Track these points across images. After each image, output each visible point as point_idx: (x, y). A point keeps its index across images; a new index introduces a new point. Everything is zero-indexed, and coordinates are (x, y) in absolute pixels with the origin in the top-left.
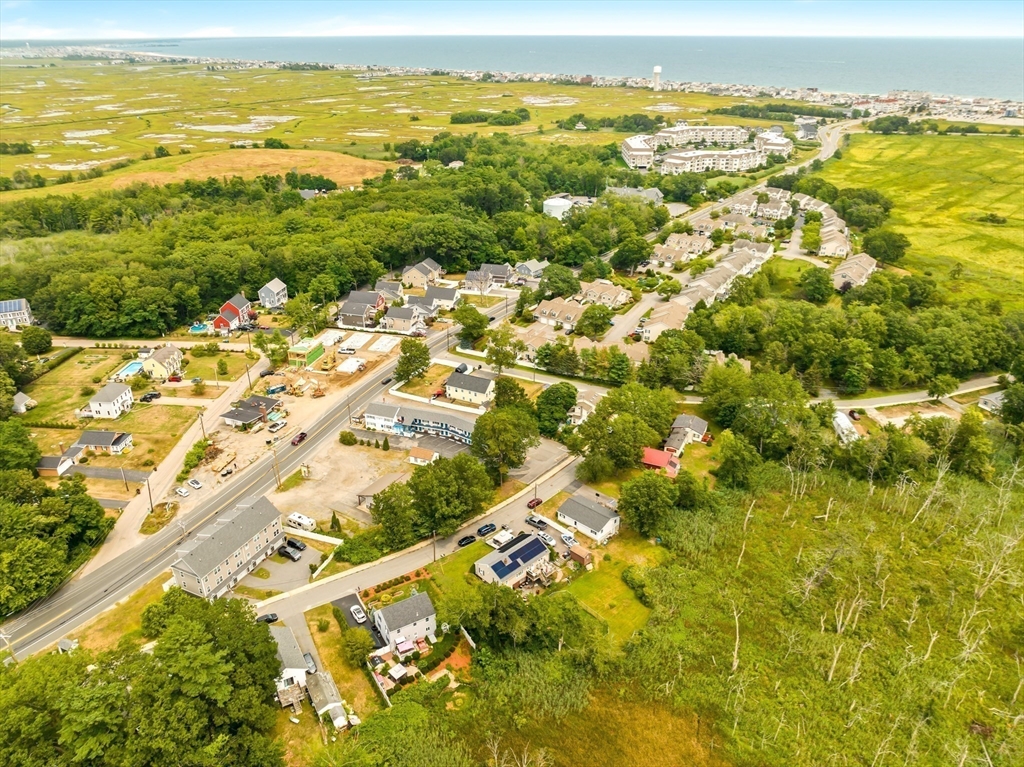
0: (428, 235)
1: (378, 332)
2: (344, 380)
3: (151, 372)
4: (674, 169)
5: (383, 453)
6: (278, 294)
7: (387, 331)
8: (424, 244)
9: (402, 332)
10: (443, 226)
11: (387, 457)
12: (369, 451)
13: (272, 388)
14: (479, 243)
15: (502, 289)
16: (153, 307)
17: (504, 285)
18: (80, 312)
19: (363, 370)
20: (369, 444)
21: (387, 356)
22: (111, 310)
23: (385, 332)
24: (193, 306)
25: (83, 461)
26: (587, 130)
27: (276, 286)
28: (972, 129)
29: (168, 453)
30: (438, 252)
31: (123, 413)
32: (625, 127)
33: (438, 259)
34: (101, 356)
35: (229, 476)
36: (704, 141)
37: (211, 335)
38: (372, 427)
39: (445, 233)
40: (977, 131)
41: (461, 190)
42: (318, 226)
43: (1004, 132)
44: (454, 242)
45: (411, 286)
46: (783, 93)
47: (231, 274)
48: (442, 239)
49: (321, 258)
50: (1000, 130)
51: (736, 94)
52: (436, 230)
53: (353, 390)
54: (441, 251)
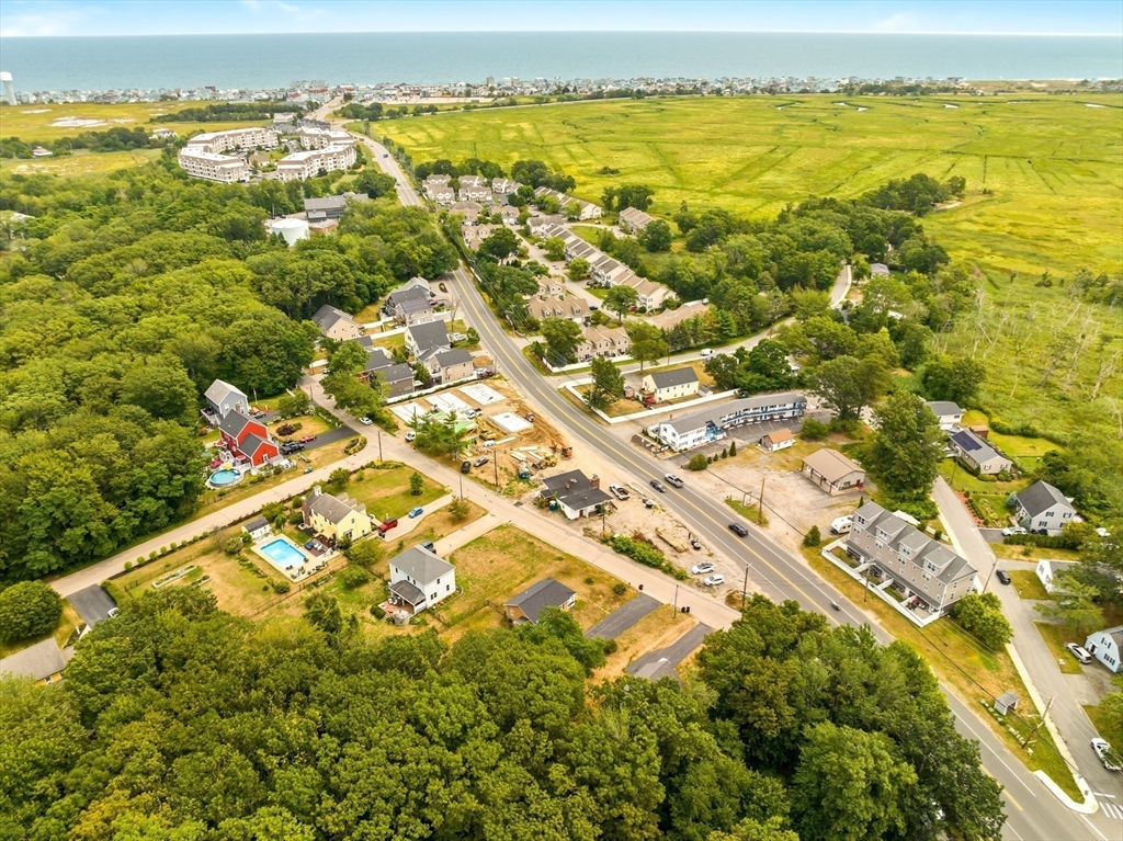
4: (297, 176)
5: (735, 458)
7: (451, 384)
11: (748, 459)
12: (726, 463)
13: (521, 471)
20: (716, 459)
21: (514, 401)
23: (448, 386)
26: (56, 156)
28: (432, 109)
32: (107, 146)
34: (180, 572)
35: (701, 546)
36: (238, 147)
37: (269, 476)
40: (437, 110)
43: (455, 109)
46: (184, 95)
50: (451, 107)
51: (133, 101)
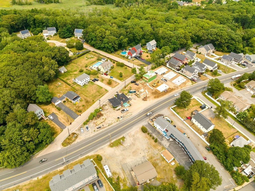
0: (214, 35)
1: (179, 73)
2: (157, 94)
3: (100, 69)
5: (154, 143)
6: (152, 46)
7: (183, 74)
8: (211, 38)
9: (188, 77)
10: (222, 33)
11: (154, 146)
12: (149, 139)
13: (131, 91)
14: (234, 42)
15: (236, 65)
16: (110, 44)
17: (237, 63)
18: (92, 39)
19: (166, 92)
20: (151, 136)
21: (177, 87)
22: (100, 41)
23: (181, 74)
24: (124, 45)
25: (64, 102)
27: (153, 43)
29: (87, 108)
30: (216, 42)
31: (85, 84)
33: (215, 45)
34: (93, 56)
35: (99, 129)
37: (126, 57)
38: (156, 126)
39: (221, 36)
41: (236, 15)
42: (177, 20)
44: (224, 40)
45: (200, 53)
47: (139, 36)
48: (219, 38)
49: (170, 37)
52: (218, 34)
53: (158, 101)
54: (217, 43)
